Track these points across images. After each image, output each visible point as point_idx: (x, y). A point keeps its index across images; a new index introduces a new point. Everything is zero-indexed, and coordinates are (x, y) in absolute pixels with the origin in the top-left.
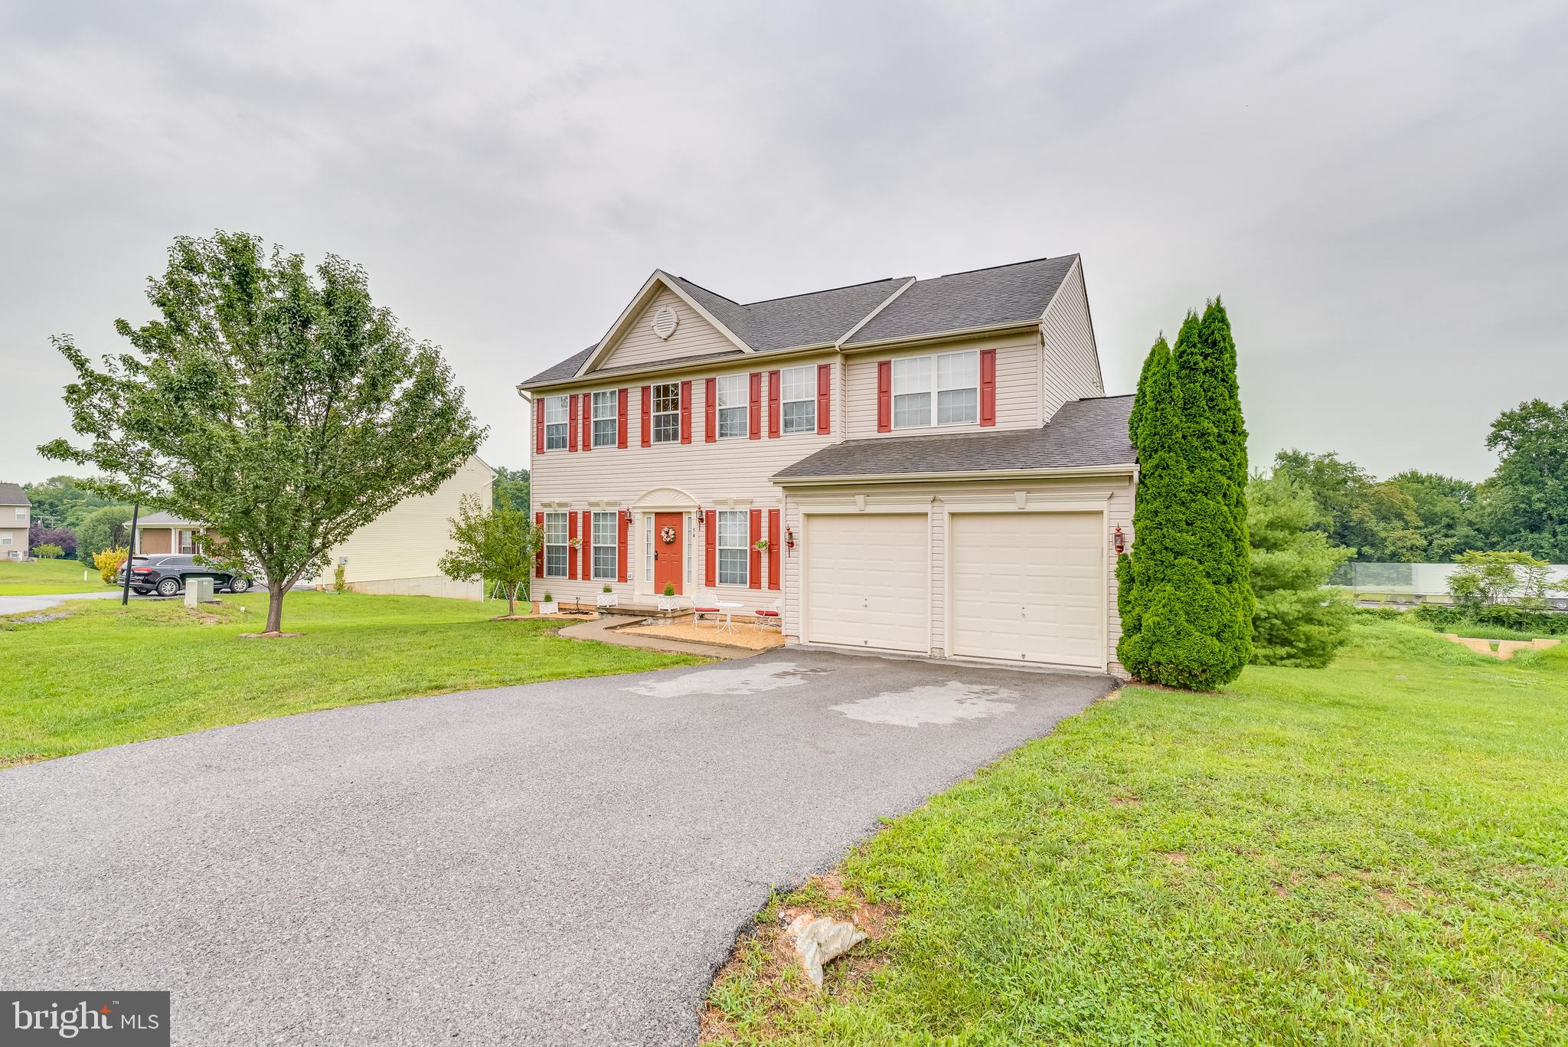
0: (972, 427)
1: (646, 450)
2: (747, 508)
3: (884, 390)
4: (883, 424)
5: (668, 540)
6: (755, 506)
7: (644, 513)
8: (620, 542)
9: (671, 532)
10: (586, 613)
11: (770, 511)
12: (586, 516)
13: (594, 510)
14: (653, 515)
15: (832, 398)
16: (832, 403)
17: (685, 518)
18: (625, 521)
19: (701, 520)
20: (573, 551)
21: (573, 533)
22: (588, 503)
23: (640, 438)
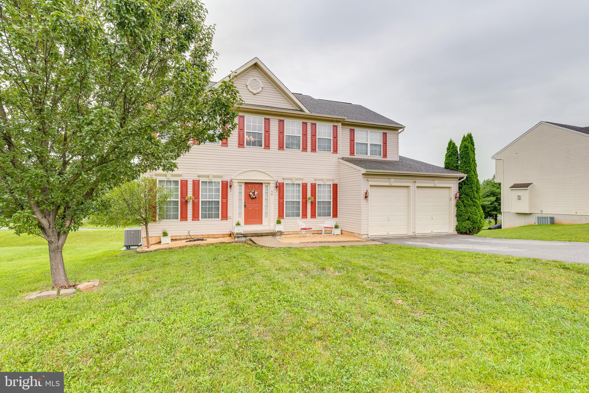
0: (380, 158)
1: (241, 149)
2: (301, 182)
3: (352, 140)
4: (352, 153)
5: (254, 197)
6: (305, 182)
7: (238, 182)
8: (222, 198)
9: (256, 193)
10: (203, 240)
11: (311, 184)
12: (196, 184)
13: (201, 180)
14: (244, 184)
15: (338, 139)
16: (338, 141)
17: (264, 186)
18: (226, 186)
19: (276, 187)
20: (185, 203)
21: (184, 193)
22: (197, 175)
23: (237, 143)
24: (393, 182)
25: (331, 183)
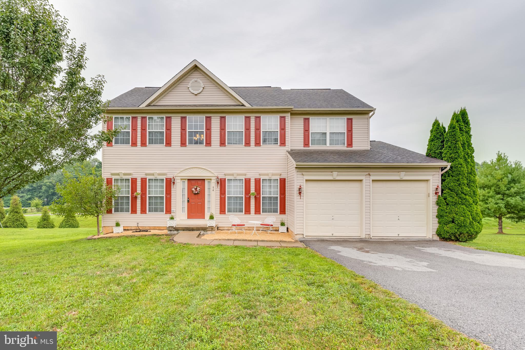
0: (343, 148)
1: (183, 148)
2: (243, 178)
3: (306, 130)
4: (306, 144)
5: (196, 192)
6: (247, 177)
7: (181, 179)
8: (166, 194)
9: (198, 189)
10: (147, 231)
11: (255, 179)
12: (144, 181)
13: (148, 177)
14: (187, 180)
15: (286, 131)
16: (286, 133)
17: (206, 182)
18: (170, 183)
19: (218, 183)
20: (134, 199)
21: (134, 189)
22: (144, 174)
23: (180, 142)
24: (336, 175)
25: (278, 178)
